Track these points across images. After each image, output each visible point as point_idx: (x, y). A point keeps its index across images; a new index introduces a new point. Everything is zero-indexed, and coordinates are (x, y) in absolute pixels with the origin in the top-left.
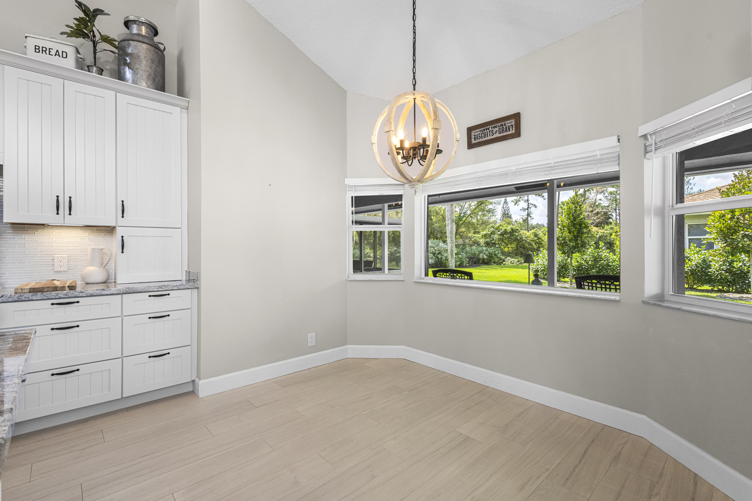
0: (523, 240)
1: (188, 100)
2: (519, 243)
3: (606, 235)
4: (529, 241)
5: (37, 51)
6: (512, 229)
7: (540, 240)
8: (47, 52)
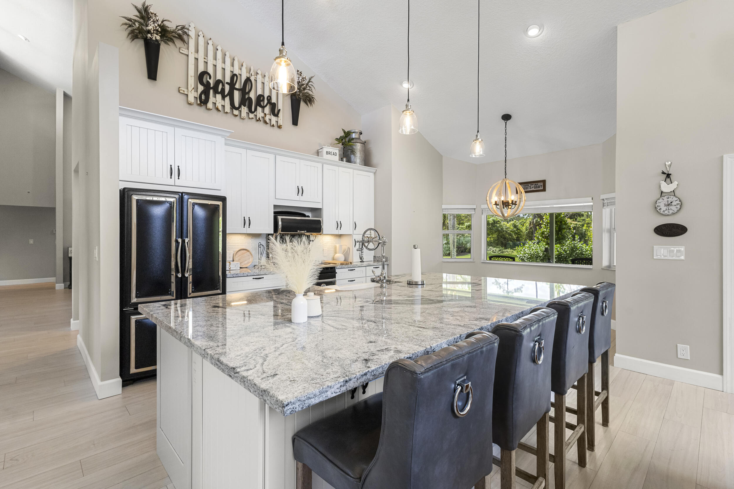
0: (504, 231)
1: (377, 169)
2: (500, 233)
3: (579, 226)
4: (509, 232)
5: (327, 154)
6: (494, 221)
7: (519, 231)
8: (330, 154)
